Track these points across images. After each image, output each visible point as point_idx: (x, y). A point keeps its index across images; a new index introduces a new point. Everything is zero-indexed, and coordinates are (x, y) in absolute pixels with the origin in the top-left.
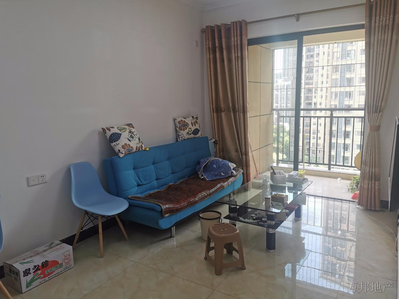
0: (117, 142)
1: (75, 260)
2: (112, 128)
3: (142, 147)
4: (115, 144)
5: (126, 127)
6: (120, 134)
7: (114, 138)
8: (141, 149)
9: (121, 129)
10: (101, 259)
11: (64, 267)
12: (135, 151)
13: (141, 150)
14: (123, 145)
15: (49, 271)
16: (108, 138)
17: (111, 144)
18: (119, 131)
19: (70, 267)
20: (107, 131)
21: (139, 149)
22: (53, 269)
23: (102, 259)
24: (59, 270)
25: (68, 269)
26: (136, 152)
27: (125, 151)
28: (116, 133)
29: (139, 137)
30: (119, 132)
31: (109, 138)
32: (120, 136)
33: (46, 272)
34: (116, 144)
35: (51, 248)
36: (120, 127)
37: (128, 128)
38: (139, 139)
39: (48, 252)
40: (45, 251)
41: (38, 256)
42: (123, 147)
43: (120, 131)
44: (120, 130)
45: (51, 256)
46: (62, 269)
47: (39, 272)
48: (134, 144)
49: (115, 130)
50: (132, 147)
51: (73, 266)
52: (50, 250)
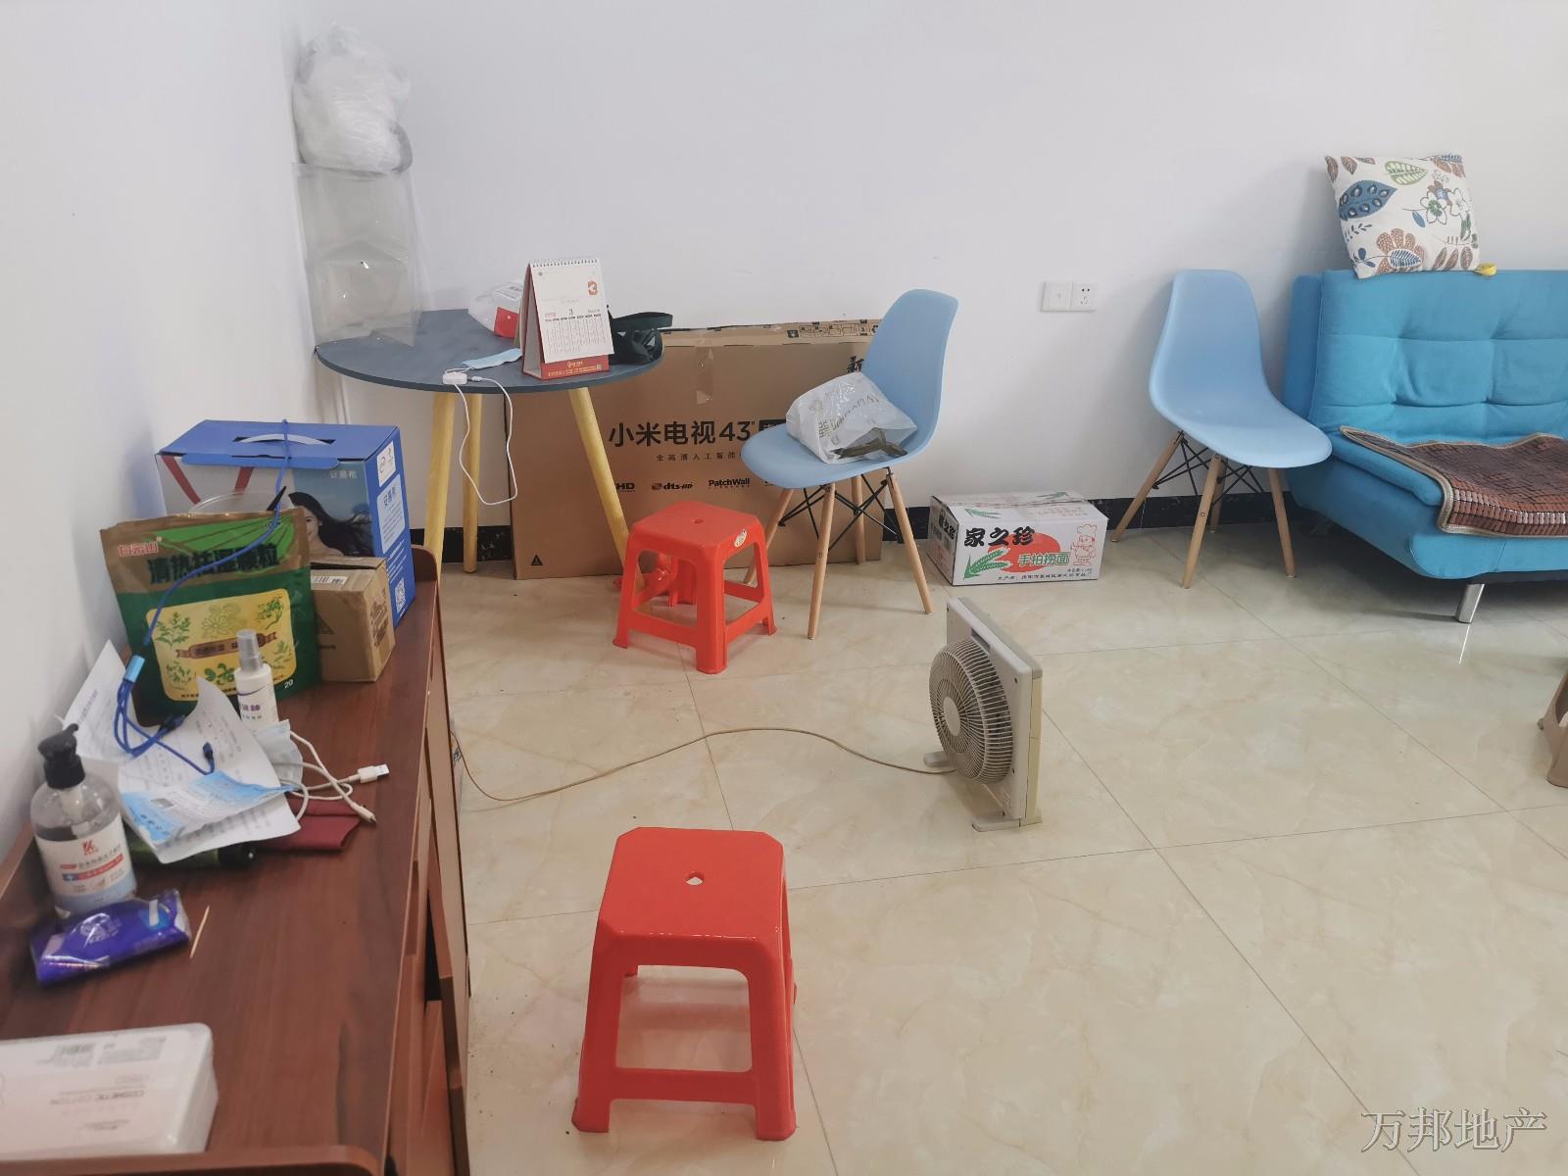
0: (1365, 220)
1: (1106, 561)
2: (1365, 160)
3: (1467, 256)
4: (1356, 226)
5: (1430, 167)
6: (1388, 191)
7: (1357, 203)
8: (1458, 266)
9: (1399, 171)
10: (1179, 588)
11: (1070, 565)
12: (1429, 268)
13: (1461, 269)
14: (1383, 236)
15: (1029, 557)
16: (1338, 197)
17: (1343, 222)
18: (1389, 177)
19: (1086, 573)
20: (1341, 169)
21: (1452, 264)
22: (1040, 558)
23: (1184, 592)
24: (1055, 570)
25: (1078, 578)
26: (1433, 270)
27: (1385, 260)
28: (1375, 185)
29: (1468, 217)
30: (1387, 181)
31: (1342, 199)
32: (1385, 196)
33: (1021, 559)
34: (1361, 225)
35: (1054, 502)
36: (1400, 164)
37: (1431, 172)
38: (1466, 224)
39: (1041, 509)
40: (1035, 504)
41: (1013, 510)
42: (1383, 242)
43: (1394, 178)
44: (1395, 174)
45: (1043, 522)
46: (1063, 570)
47: (1004, 550)
48: (1434, 241)
49: (1376, 174)
50: (1419, 249)
51: (1095, 574)
52: (1050, 507)
